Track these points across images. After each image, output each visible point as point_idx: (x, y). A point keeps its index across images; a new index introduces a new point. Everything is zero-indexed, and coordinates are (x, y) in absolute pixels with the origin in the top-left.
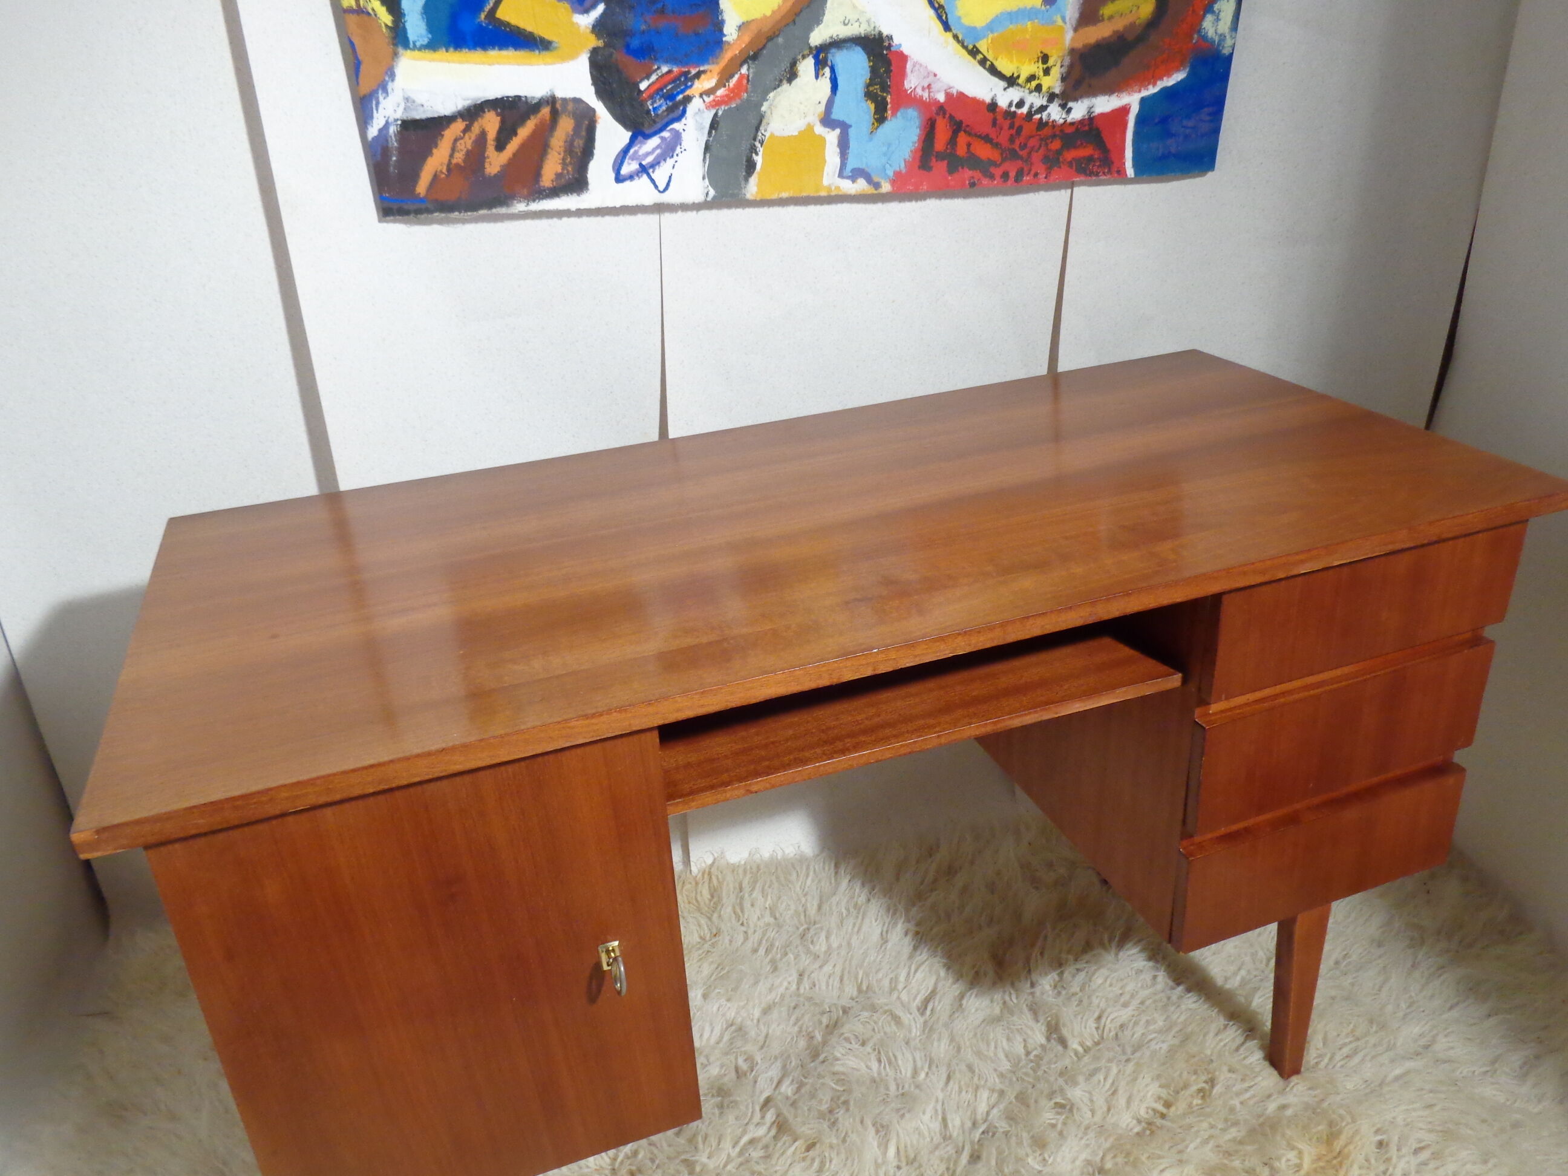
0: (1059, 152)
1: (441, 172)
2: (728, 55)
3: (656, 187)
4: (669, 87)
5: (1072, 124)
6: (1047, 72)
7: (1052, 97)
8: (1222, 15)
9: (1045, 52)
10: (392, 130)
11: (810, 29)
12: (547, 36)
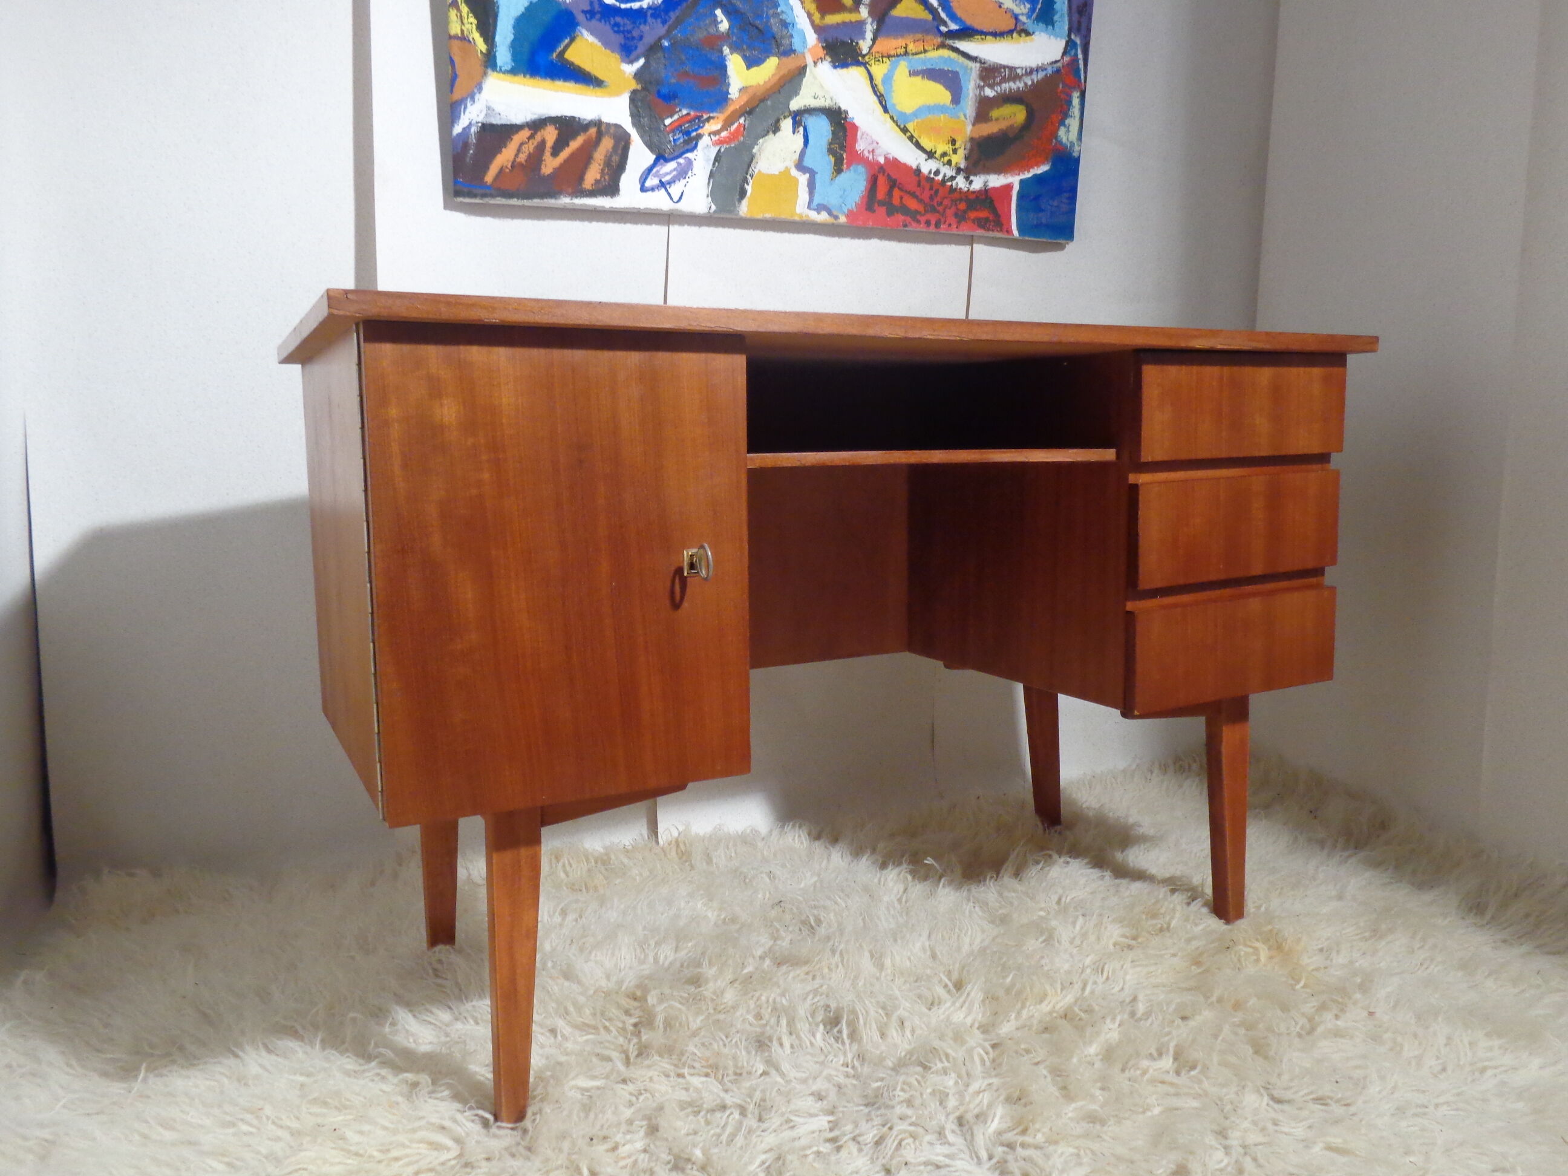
0: (965, 212)
1: (507, 167)
2: (731, 109)
3: (671, 199)
4: (687, 125)
5: (973, 192)
6: (955, 151)
7: (959, 170)
8: (1071, 129)
9: (953, 137)
10: (473, 129)
11: (790, 98)
12: (601, 76)
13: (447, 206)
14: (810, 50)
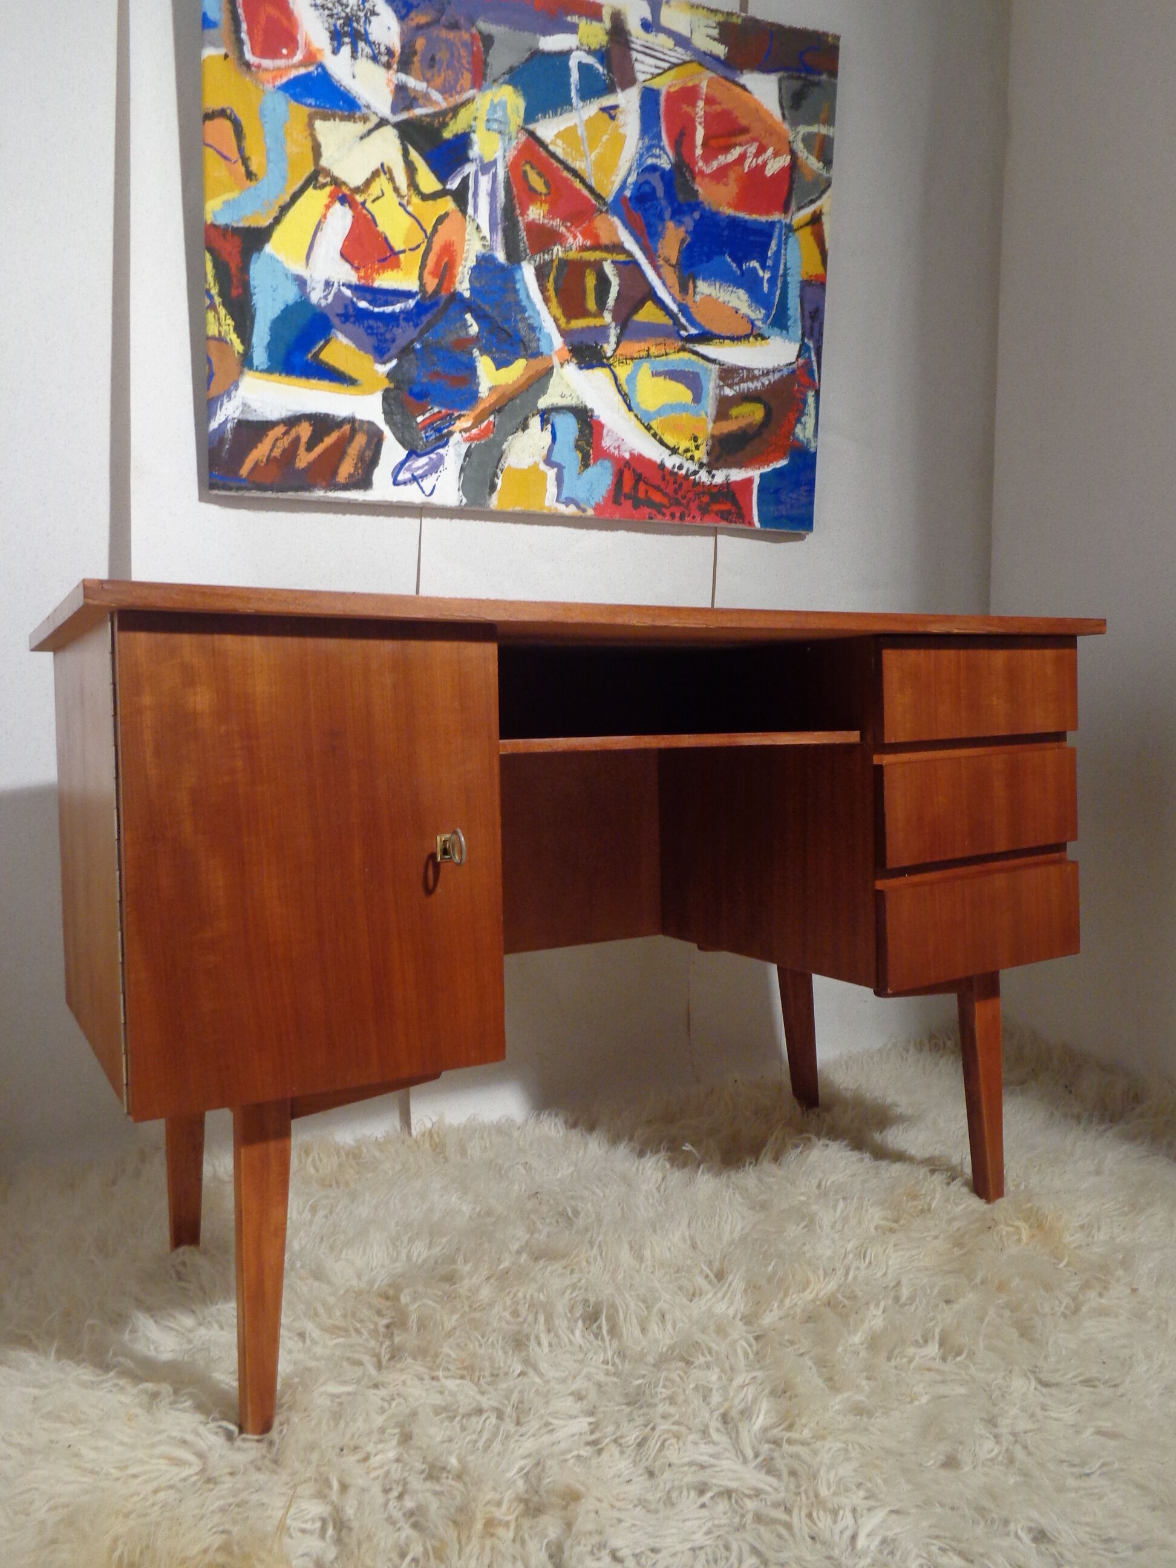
0: (708, 504)
1: (262, 461)
2: (480, 407)
3: (423, 492)
4: (438, 423)
5: (716, 486)
7: (701, 465)
8: (807, 426)
9: (696, 434)
10: (229, 425)
11: (538, 397)
12: (355, 375)
13: (202, 499)
14: (556, 353)
